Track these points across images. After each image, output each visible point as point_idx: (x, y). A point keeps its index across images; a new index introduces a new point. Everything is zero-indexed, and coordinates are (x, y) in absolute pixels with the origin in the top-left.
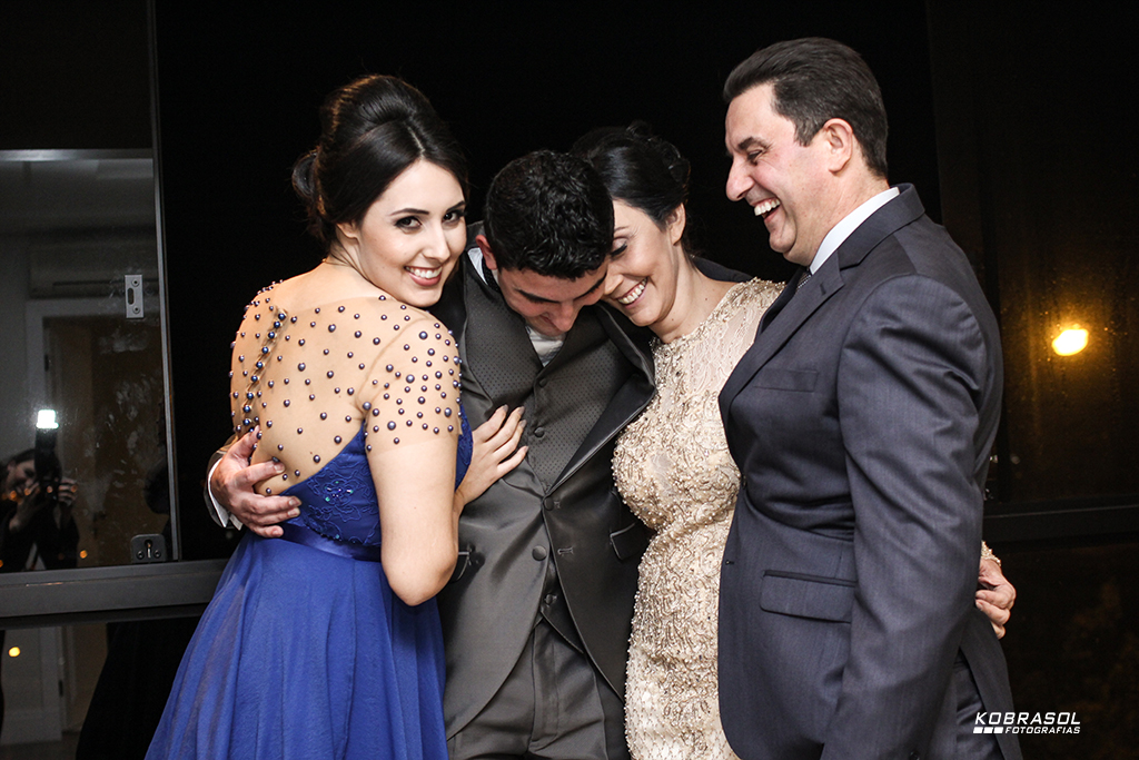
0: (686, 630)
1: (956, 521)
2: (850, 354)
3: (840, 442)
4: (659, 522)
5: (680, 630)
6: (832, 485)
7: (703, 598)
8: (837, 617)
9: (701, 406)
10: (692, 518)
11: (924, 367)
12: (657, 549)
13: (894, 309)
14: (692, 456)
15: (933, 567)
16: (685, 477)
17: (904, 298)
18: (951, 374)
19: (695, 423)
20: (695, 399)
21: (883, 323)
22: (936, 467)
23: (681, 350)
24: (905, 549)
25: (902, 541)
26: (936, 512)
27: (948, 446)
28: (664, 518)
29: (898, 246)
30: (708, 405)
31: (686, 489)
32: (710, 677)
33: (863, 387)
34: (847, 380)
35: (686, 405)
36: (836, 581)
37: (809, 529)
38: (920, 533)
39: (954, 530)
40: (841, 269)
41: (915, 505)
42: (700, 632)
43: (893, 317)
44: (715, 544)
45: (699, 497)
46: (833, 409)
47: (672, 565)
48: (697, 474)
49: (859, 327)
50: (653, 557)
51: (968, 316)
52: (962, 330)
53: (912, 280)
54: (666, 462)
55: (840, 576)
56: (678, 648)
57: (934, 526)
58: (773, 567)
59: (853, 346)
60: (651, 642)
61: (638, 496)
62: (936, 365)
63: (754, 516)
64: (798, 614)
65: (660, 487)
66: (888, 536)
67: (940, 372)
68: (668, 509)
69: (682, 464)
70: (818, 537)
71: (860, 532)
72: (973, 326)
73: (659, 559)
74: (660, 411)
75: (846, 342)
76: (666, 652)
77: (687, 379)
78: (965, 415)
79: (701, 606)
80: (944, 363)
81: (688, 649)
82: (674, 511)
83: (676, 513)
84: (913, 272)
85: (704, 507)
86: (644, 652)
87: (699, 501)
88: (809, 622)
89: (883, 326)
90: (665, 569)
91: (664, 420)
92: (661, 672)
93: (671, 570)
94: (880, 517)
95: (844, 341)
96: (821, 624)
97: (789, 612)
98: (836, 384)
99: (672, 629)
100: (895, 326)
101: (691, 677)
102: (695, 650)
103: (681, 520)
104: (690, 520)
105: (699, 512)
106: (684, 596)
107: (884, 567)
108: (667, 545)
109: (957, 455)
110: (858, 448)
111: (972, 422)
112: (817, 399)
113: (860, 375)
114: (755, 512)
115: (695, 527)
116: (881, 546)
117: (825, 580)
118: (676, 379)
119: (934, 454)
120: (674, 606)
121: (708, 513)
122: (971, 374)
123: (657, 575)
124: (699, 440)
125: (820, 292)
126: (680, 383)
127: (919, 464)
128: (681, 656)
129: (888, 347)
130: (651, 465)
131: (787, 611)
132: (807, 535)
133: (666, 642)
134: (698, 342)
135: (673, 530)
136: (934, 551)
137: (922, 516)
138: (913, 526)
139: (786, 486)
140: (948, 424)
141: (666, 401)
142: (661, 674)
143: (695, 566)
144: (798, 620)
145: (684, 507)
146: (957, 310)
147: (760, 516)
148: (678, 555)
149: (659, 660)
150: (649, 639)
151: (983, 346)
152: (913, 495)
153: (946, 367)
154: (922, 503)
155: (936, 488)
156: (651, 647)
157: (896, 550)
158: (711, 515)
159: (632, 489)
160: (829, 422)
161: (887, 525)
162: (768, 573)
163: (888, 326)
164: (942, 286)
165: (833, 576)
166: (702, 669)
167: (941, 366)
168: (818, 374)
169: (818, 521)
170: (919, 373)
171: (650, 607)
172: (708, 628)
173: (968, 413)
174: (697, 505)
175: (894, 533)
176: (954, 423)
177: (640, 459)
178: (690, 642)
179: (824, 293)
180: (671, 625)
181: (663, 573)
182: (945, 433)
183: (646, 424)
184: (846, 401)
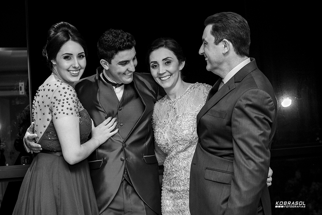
0: (179, 182)
1: (262, 160)
2: (236, 109)
3: (231, 134)
4: (168, 151)
5: (177, 183)
6: (228, 145)
7: (183, 173)
8: (227, 183)
9: (182, 117)
10: (179, 150)
11: (257, 115)
12: (169, 159)
13: (250, 98)
14: (179, 131)
15: (256, 173)
16: (177, 137)
17: (253, 95)
18: (265, 118)
19: (179, 122)
20: (180, 115)
21: (247, 102)
22: (258, 144)
23: (175, 102)
24: (248, 167)
25: (247, 165)
26: (257, 157)
27: (262, 139)
28: (170, 150)
29: (252, 77)
30: (183, 117)
31: (177, 141)
32: (186, 195)
33: (239, 119)
34: (234, 117)
35: (177, 117)
36: (227, 172)
37: (221, 156)
38: (252, 163)
39: (262, 163)
40: (235, 82)
41: (251, 155)
42: (183, 183)
43: (250, 100)
44: (186, 157)
45: (180, 143)
46: (230, 124)
47: (174, 164)
48: (180, 136)
49: (239, 102)
50: (168, 162)
51: (271, 101)
52: (269, 106)
53: (256, 90)
54: (171, 133)
55: (228, 171)
56: (177, 187)
57: (256, 161)
58: (209, 167)
59: (237, 107)
60: (168, 186)
61: (163, 143)
62: (261, 115)
63: (203, 152)
64: (216, 181)
65: (169, 141)
66: (243, 163)
67: (262, 117)
68: (172, 147)
69: (176, 134)
70: (223, 159)
71: (235, 161)
72: (272, 104)
73: (170, 162)
74: (169, 119)
75: (235, 106)
76: (173, 188)
77: (177, 110)
78: (267, 130)
79: (183, 175)
80: (263, 115)
81: (180, 188)
82: (173, 148)
83: (174, 148)
84: (256, 87)
85: (182, 146)
86: (166, 189)
87: (180, 144)
88: (218, 183)
89: (247, 103)
90: (172, 165)
91: (170, 121)
92: (171, 194)
93: (174, 165)
94: (241, 157)
95: (235, 105)
96: (222, 184)
97: (213, 180)
98: (231, 117)
99: (175, 182)
100: (250, 103)
101: (180, 196)
102: (181, 188)
103: (175, 150)
104: (178, 150)
105: (181, 148)
106: (178, 173)
107: (241, 172)
108: (171, 158)
109: (264, 141)
110: (236, 137)
111: (269, 132)
112: (225, 121)
113: (239, 116)
114: (204, 150)
115: (180, 152)
116: (241, 166)
117: (224, 172)
118: (174, 110)
119: (257, 141)
120: (175, 175)
121: (183, 148)
122: (270, 118)
123: (170, 167)
124: (181, 127)
125: (228, 88)
126: (175, 111)
127: (253, 143)
128: (178, 190)
129: (247, 109)
130: (167, 134)
131: (212, 180)
132: (219, 158)
133: (173, 185)
134: (180, 100)
135: (173, 153)
136: (256, 168)
137: (253, 158)
138: (250, 161)
139: (214, 144)
140: (262, 132)
141: (171, 116)
142: (172, 195)
143: (180, 164)
144: (215, 182)
145: (176, 146)
146: (269, 99)
147: (205, 151)
148: (175, 161)
149: (171, 191)
150: (168, 185)
151: (275, 110)
152: (251, 152)
153: (263, 116)
154: (253, 154)
155: (257, 150)
156: (169, 187)
157: (245, 167)
158: (184, 148)
159: (161, 142)
160: (228, 127)
161: (243, 160)
162: (207, 168)
163: (248, 103)
164: (265, 92)
165: (226, 171)
166: (184, 193)
167: (262, 115)
168: (226, 114)
169: (223, 154)
170: (256, 117)
171: (168, 176)
172: (185, 182)
173: (268, 129)
174: (180, 146)
175: (245, 162)
176: (264, 132)
177: (164, 133)
178: (180, 185)
179: (230, 89)
180: (175, 181)
181: (171, 166)
182: (261, 135)
183: (165, 123)
184: (234, 123)
